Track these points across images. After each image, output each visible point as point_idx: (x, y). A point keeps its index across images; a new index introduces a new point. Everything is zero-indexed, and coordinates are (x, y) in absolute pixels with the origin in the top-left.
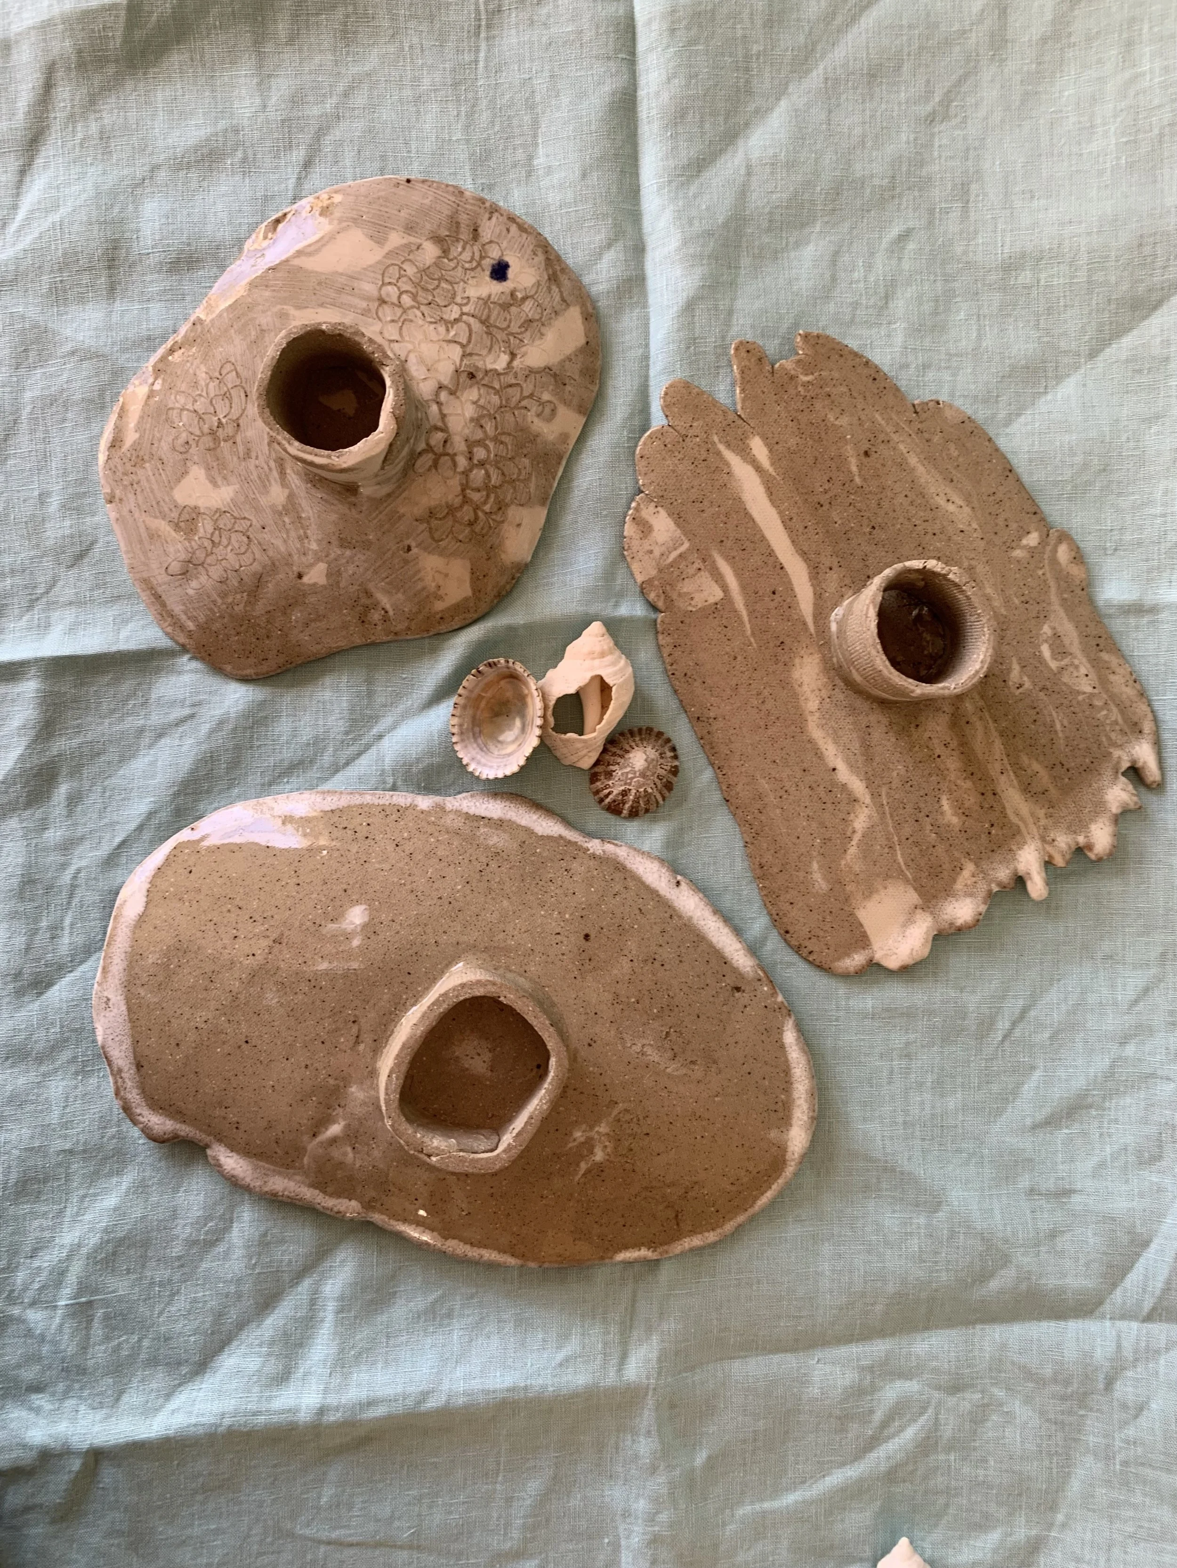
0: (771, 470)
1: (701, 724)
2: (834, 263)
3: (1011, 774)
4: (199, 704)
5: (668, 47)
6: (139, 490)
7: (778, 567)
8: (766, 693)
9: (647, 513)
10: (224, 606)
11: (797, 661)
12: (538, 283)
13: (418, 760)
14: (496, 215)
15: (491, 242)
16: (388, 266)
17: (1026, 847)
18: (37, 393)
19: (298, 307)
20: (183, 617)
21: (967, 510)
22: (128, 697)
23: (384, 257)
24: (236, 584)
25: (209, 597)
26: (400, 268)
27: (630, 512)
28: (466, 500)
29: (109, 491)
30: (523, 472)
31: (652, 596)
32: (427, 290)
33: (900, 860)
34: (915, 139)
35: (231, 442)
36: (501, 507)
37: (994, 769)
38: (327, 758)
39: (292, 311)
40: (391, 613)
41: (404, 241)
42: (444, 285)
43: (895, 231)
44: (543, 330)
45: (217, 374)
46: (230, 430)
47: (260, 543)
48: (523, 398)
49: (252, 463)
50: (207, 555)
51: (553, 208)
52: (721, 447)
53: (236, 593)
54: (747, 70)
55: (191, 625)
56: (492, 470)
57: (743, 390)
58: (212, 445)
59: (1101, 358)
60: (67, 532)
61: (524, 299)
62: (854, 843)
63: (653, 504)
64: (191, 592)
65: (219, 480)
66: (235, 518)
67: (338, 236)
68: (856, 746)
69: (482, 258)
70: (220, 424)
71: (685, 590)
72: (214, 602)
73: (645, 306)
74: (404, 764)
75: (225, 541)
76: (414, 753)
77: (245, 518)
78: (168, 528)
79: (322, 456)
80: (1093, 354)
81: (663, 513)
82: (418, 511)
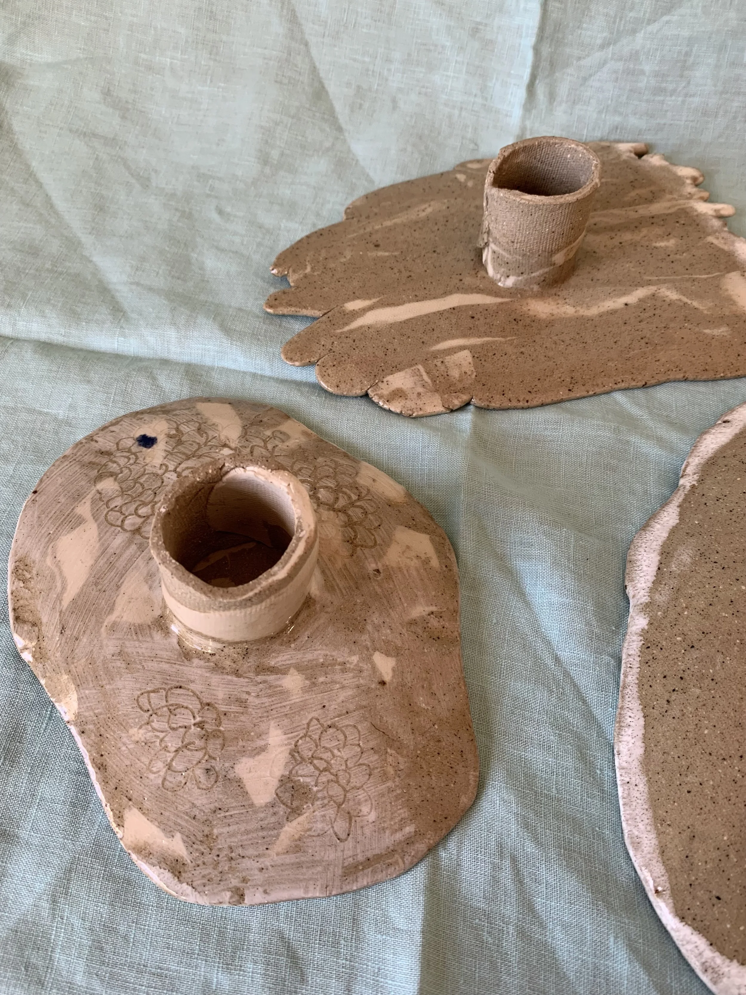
0: (374, 300)
1: (575, 389)
2: (222, 250)
3: (638, 207)
4: (501, 846)
5: (19, 312)
6: (240, 851)
7: (452, 311)
8: (555, 338)
9: (385, 390)
10: (397, 779)
11: (531, 313)
12: (168, 420)
13: (588, 624)
14: (95, 438)
15: (117, 444)
16: (107, 521)
17: (695, 207)
18: (81, 966)
19: (112, 609)
20: (399, 836)
21: (432, 203)
22: (479, 938)
23: (96, 521)
24: (376, 757)
25: (383, 795)
26: (112, 510)
27: (381, 404)
28: (343, 511)
29: (229, 894)
30: (329, 463)
31: (457, 403)
32: (141, 493)
33: (706, 276)
34: (156, 195)
35: (222, 717)
36: (356, 487)
37: (632, 215)
38: (576, 720)
39: (113, 618)
40: (434, 609)
41: (88, 503)
42: (142, 480)
43: (215, 216)
44: (210, 423)
45: (147, 715)
46: (210, 715)
47: (339, 716)
48: (266, 448)
49: (251, 699)
50: (337, 782)
51: (104, 412)
52: (347, 328)
53: (385, 760)
54: (61, 273)
55: (409, 829)
56: (321, 483)
57: (305, 307)
58: (219, 741)
59: (344, 126)
60: (260, 968)
61: (177, 429)
62: (689, 302)
63: (380, 384)
64: (372, 817)
65: (260, 743)
66: (305, 736)
67: (58, 559)
68: (608, 289)
69: (129, 451)
70: (200, 725)
71: (457, 376)
72: (390, 791)
73: (211, 368)
74: (591, 639)
75: (327, 756)
76: (580, 626)
77: (308, 724)
78: (295, 823)
79: (297, 546)
80: (340, 129)
81: (389, 378)
82: (344, 551)
